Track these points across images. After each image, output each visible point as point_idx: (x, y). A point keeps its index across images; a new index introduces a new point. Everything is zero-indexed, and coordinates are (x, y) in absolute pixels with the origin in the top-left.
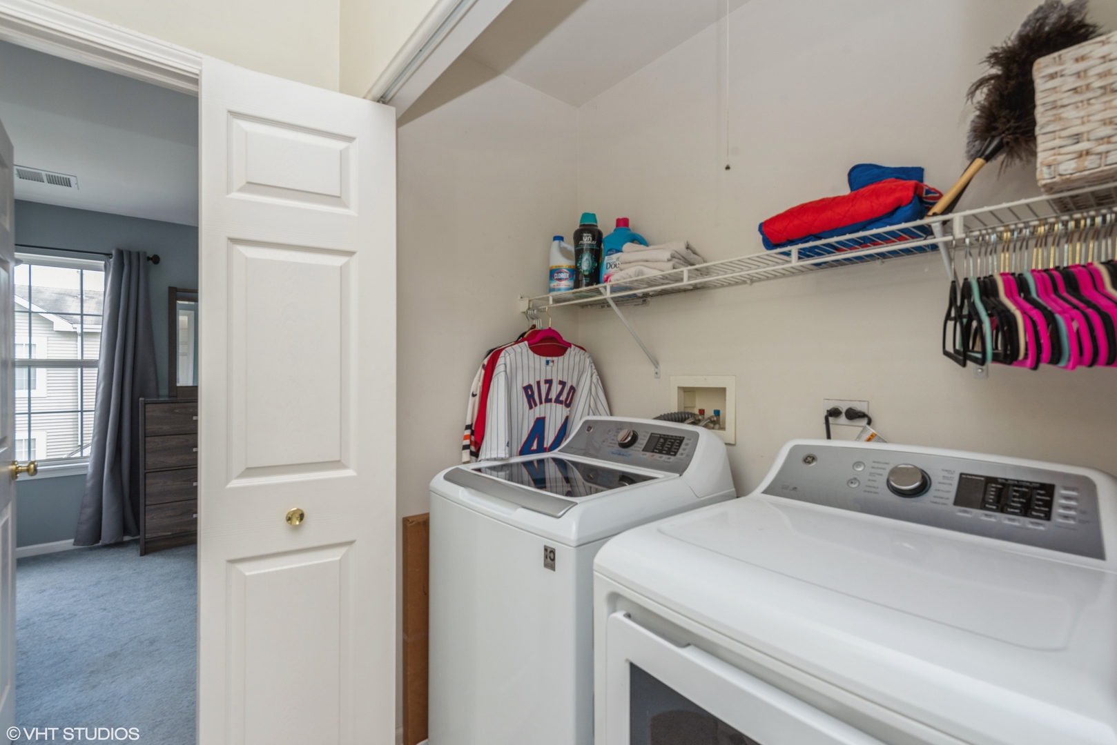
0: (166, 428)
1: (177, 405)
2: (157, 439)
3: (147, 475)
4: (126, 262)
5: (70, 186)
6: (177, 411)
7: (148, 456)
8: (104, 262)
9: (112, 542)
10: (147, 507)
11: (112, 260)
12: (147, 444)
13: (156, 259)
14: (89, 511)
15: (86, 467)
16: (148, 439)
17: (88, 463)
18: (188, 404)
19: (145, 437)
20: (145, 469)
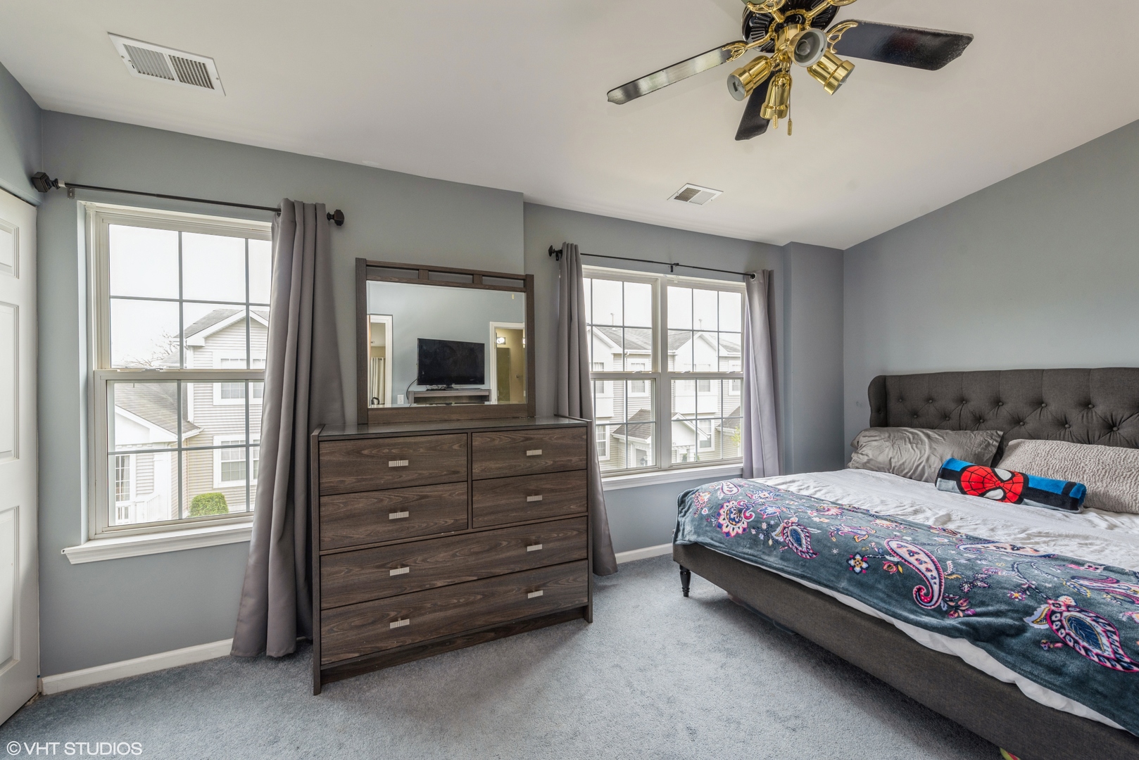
0: (350, 481)
1: (366, 442)
2: (338, 500)
3: (323, 558)
4: (298, 219)
5: (213, 88)
6: (366, 452)
7: (324, 527)
8: (270, 224)
9: (281, 654)
10: (322, 612)
11: (280, 220)
12: (323, 509)
13: (338, 219)
14: (251, 602)
15: (247, 532)
16: (324, 500)
17: (251, 525)
18: (381, 441)
19: (319, 496)
20: (320, 550)
